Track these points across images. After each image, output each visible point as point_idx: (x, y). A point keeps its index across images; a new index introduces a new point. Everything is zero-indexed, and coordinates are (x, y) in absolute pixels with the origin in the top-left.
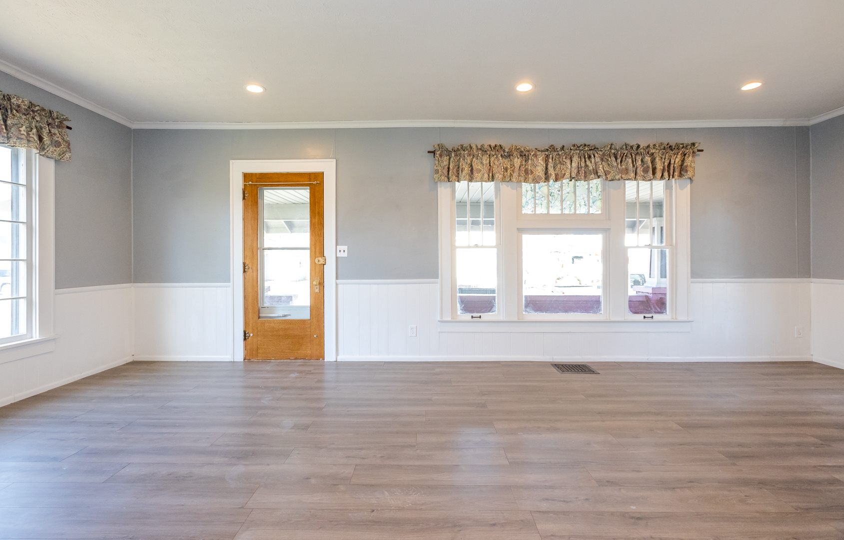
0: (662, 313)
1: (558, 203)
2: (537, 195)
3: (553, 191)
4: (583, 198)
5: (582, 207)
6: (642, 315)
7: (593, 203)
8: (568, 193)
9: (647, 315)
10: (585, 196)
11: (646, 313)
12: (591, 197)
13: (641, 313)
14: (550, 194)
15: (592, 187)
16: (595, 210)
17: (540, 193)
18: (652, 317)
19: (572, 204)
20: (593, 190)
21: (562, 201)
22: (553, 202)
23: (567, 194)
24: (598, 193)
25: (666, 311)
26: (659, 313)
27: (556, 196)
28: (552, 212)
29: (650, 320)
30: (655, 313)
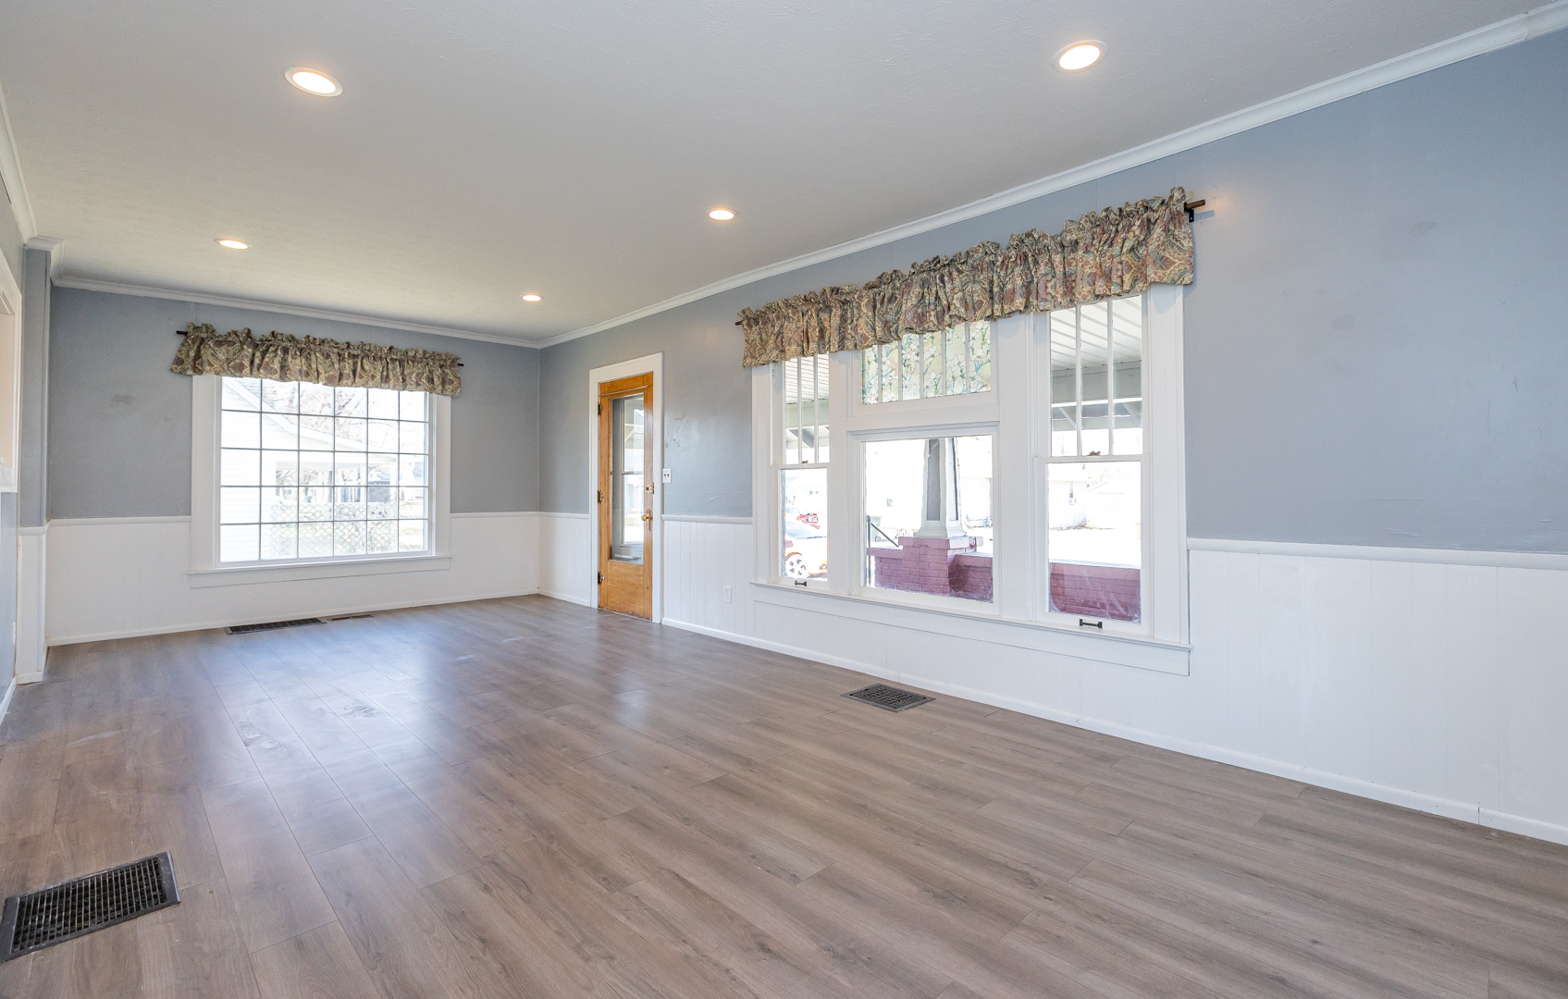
0: (1130, 619)
1: (916, 379)
2: (884, 367)
3: (908, 356)
4: (959, 363)
5: (956, 382)
6: (1077, 618)
7: (977, 370)
8: (933, 356)
9: (1086, 619)
10: (962, 358)
11: (1088, 614)
12: (974, 357)
13: (1080, 612)
14: (903, 363)
15: (973, 338)
16: (980, 385)
17: (888, 363)
18: (1100, 625)
19: (938, 377)
20: (976, 344)
21: (923, 374)
22: (908, 378)
23: (931, 359)
24: (986, 348)
25: (1140, 615)
26: (1122, 617)
27: (913, 365)
28: (907, 396)
29: (1095, 630)
30: (1113, 616)
